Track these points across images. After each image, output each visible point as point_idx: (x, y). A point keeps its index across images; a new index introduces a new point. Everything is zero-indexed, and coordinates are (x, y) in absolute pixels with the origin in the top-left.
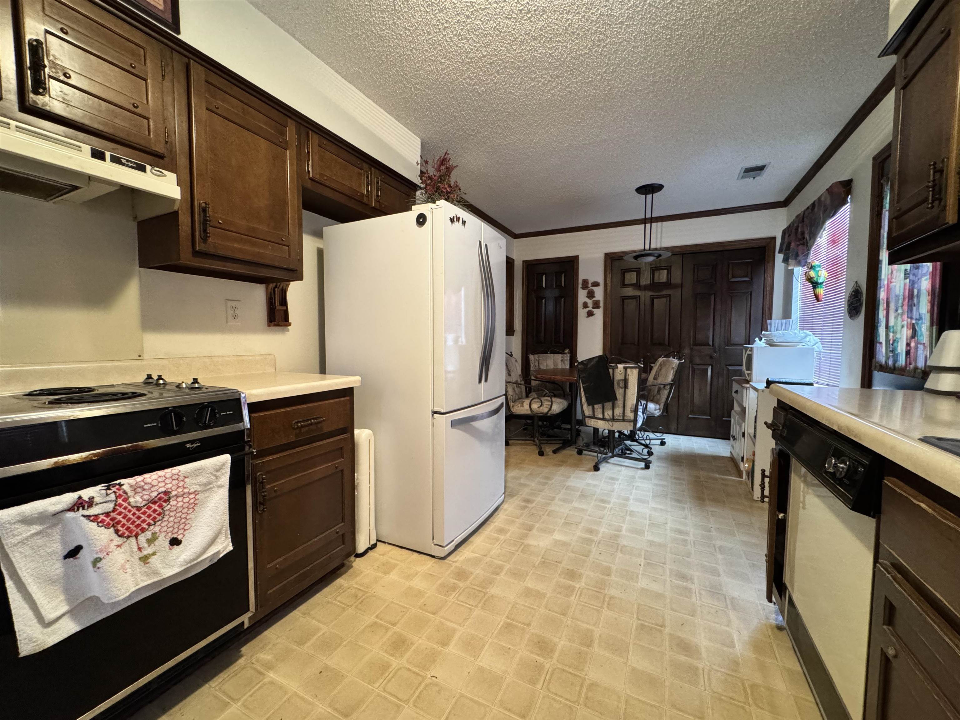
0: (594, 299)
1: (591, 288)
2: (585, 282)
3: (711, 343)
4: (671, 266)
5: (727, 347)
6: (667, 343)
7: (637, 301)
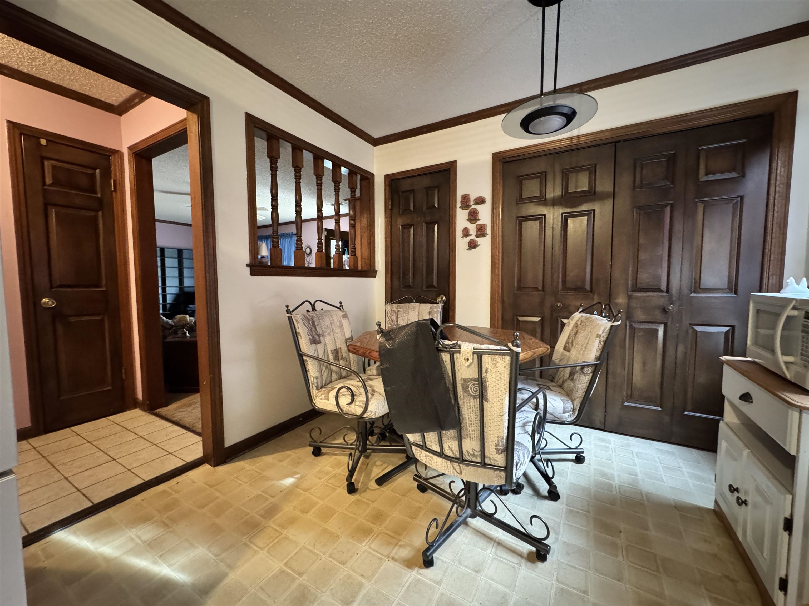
0: (478, 223)
1: (474, 206)
2: (466, 198)
3: (664, 287)
4: (596, 165)
5: (693, 295)
6: (588, 287)
7: (541, 223)
